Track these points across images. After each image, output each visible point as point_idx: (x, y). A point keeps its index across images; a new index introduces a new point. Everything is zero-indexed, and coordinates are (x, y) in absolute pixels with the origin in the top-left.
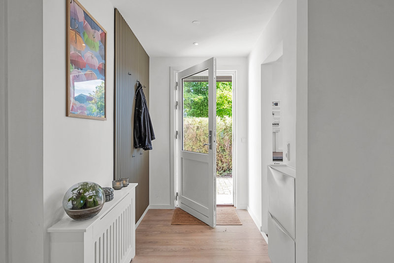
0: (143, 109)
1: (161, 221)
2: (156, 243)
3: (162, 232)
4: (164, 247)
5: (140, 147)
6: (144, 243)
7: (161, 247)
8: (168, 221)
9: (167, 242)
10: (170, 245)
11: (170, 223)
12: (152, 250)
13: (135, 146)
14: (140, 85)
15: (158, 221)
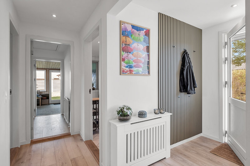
0: (186, 67)
1: (205, 146)
2: (188, 157)
3: (198, 153)
4: (192, 162)
5: (184, 92)
6: (181, 154)
7: (189, 161)
8: (209, 148)
9: (196, 161)
10: (196, 163)
11: (210, 151)
12: (182, 160)
13: (181, 91)
14: (185, 51)
15: (202, 145)
